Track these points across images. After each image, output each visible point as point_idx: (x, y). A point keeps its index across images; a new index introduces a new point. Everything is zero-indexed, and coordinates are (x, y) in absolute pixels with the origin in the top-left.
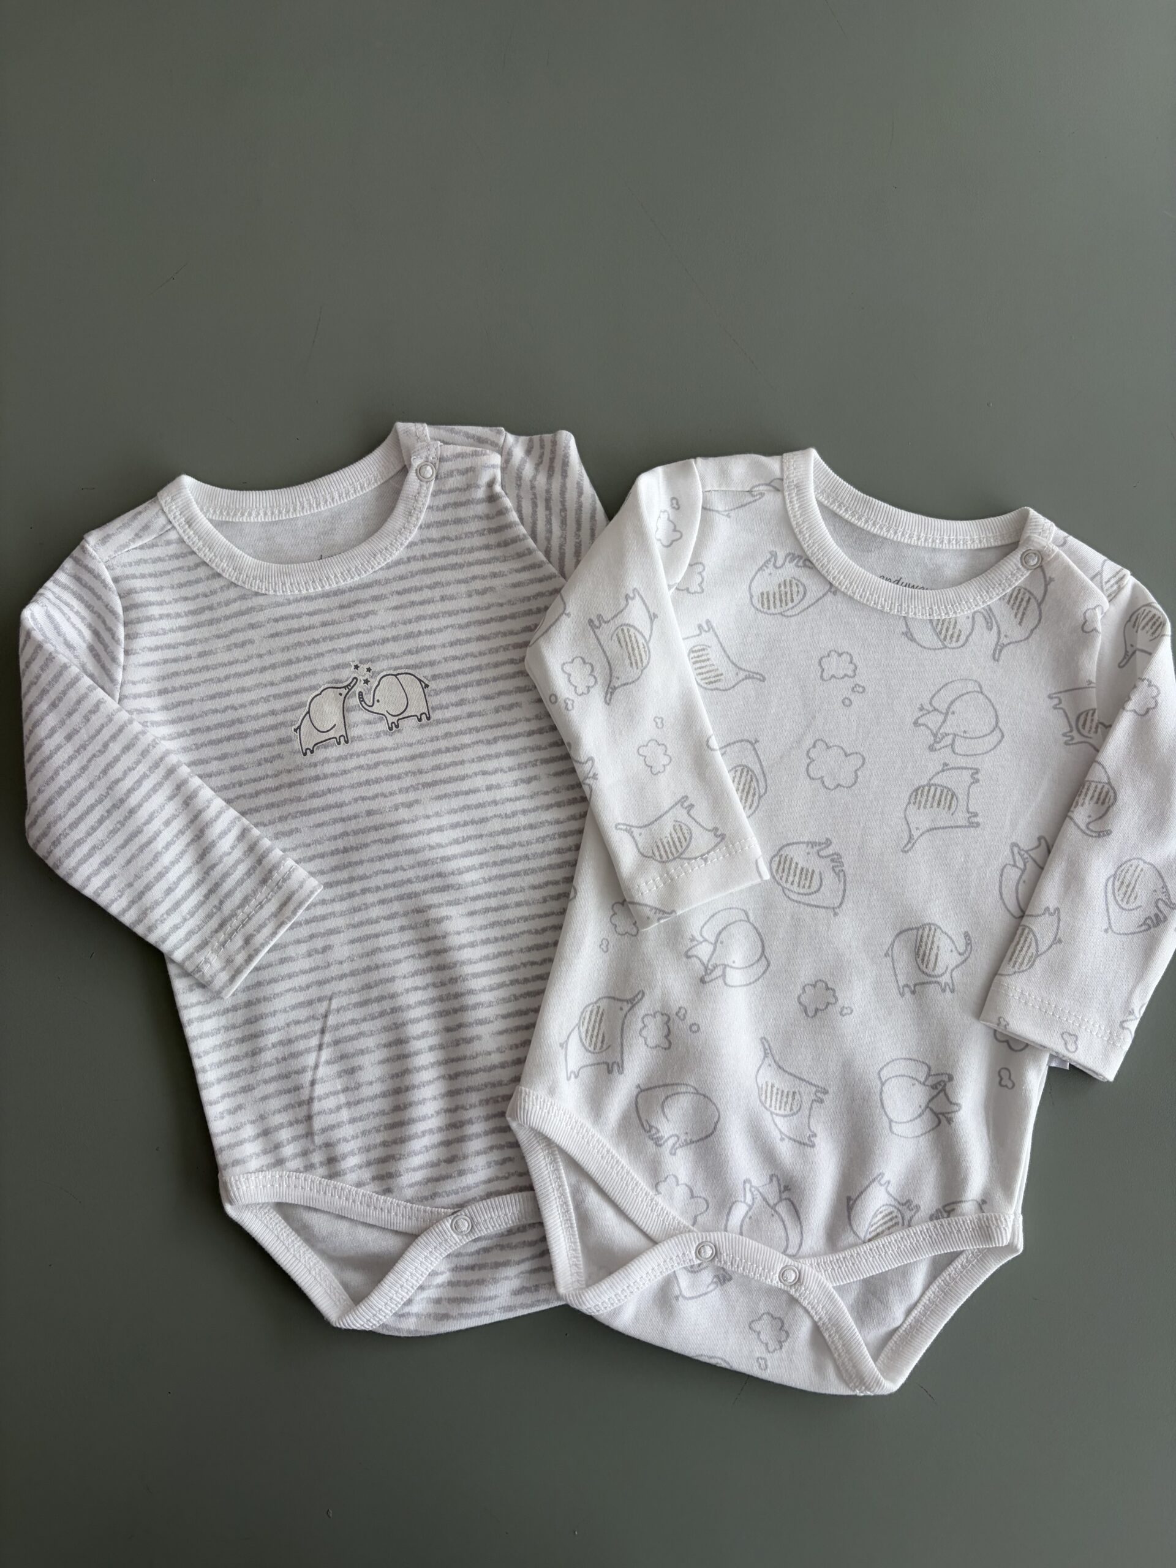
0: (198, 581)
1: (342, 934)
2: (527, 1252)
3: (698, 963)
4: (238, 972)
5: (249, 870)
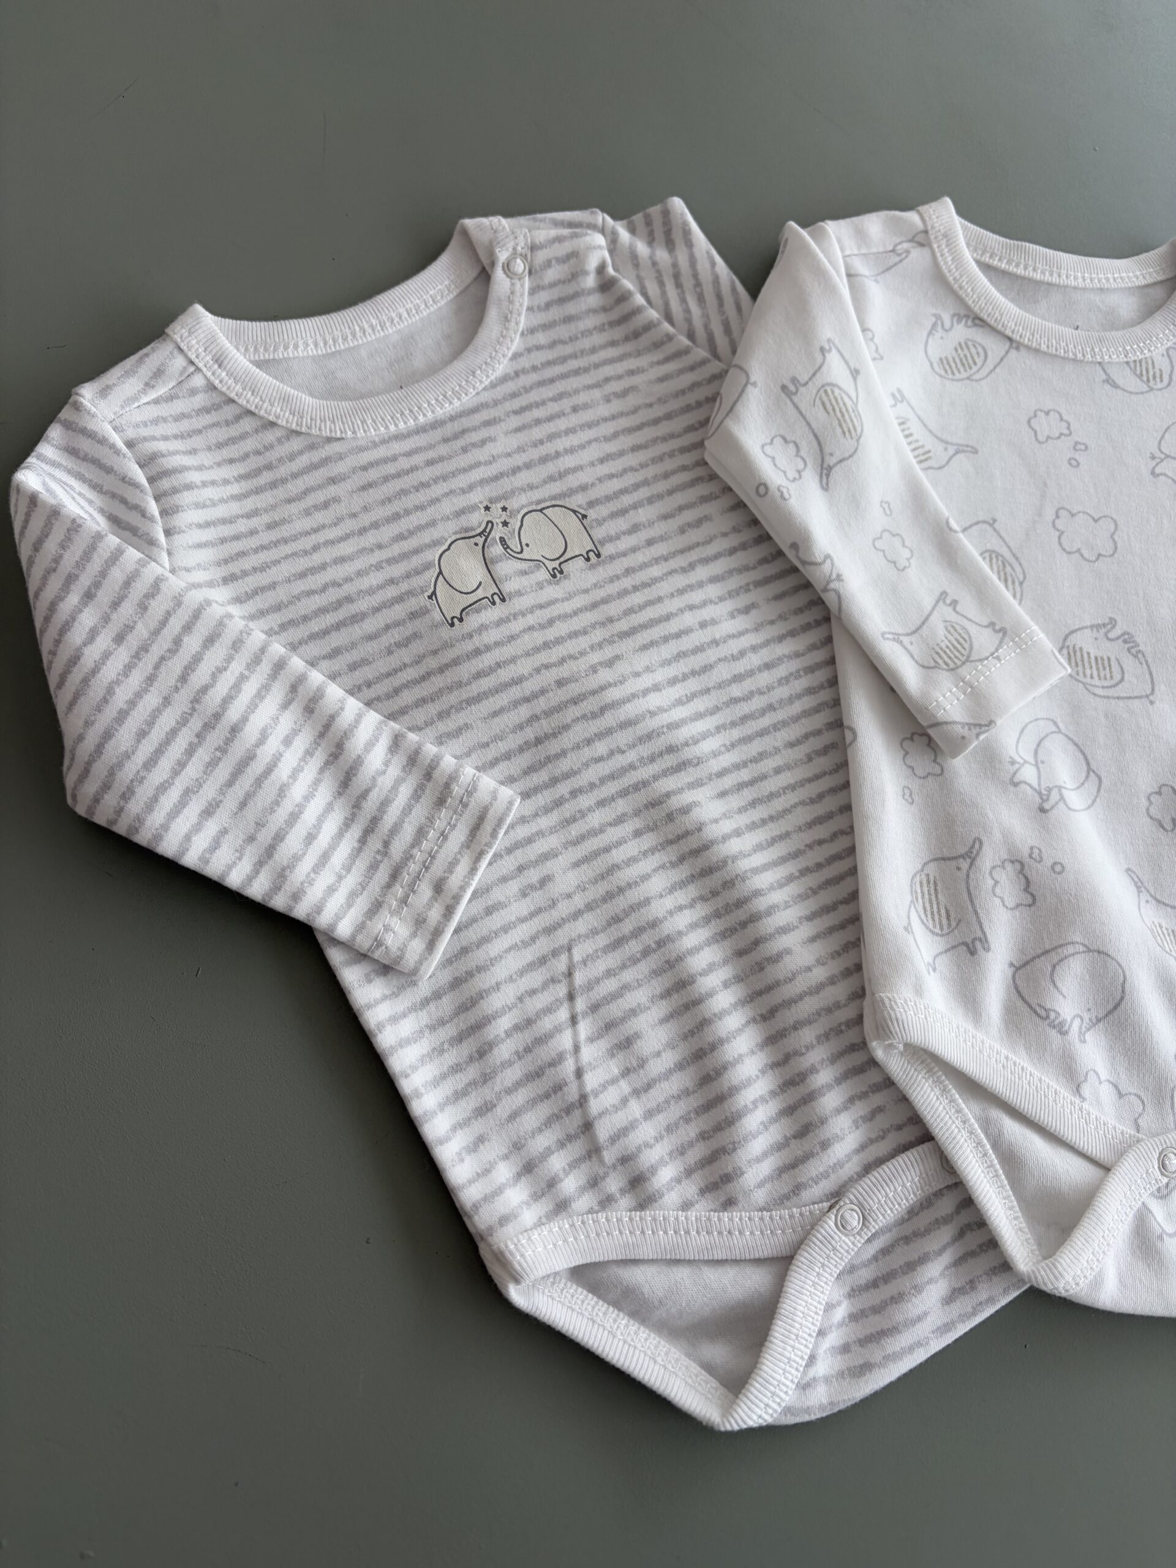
0: (243, 436)
1: (560, 857)
2: (946, 1234)
3: (1029, 791)
4: (436, 934)
5: (416, 790)
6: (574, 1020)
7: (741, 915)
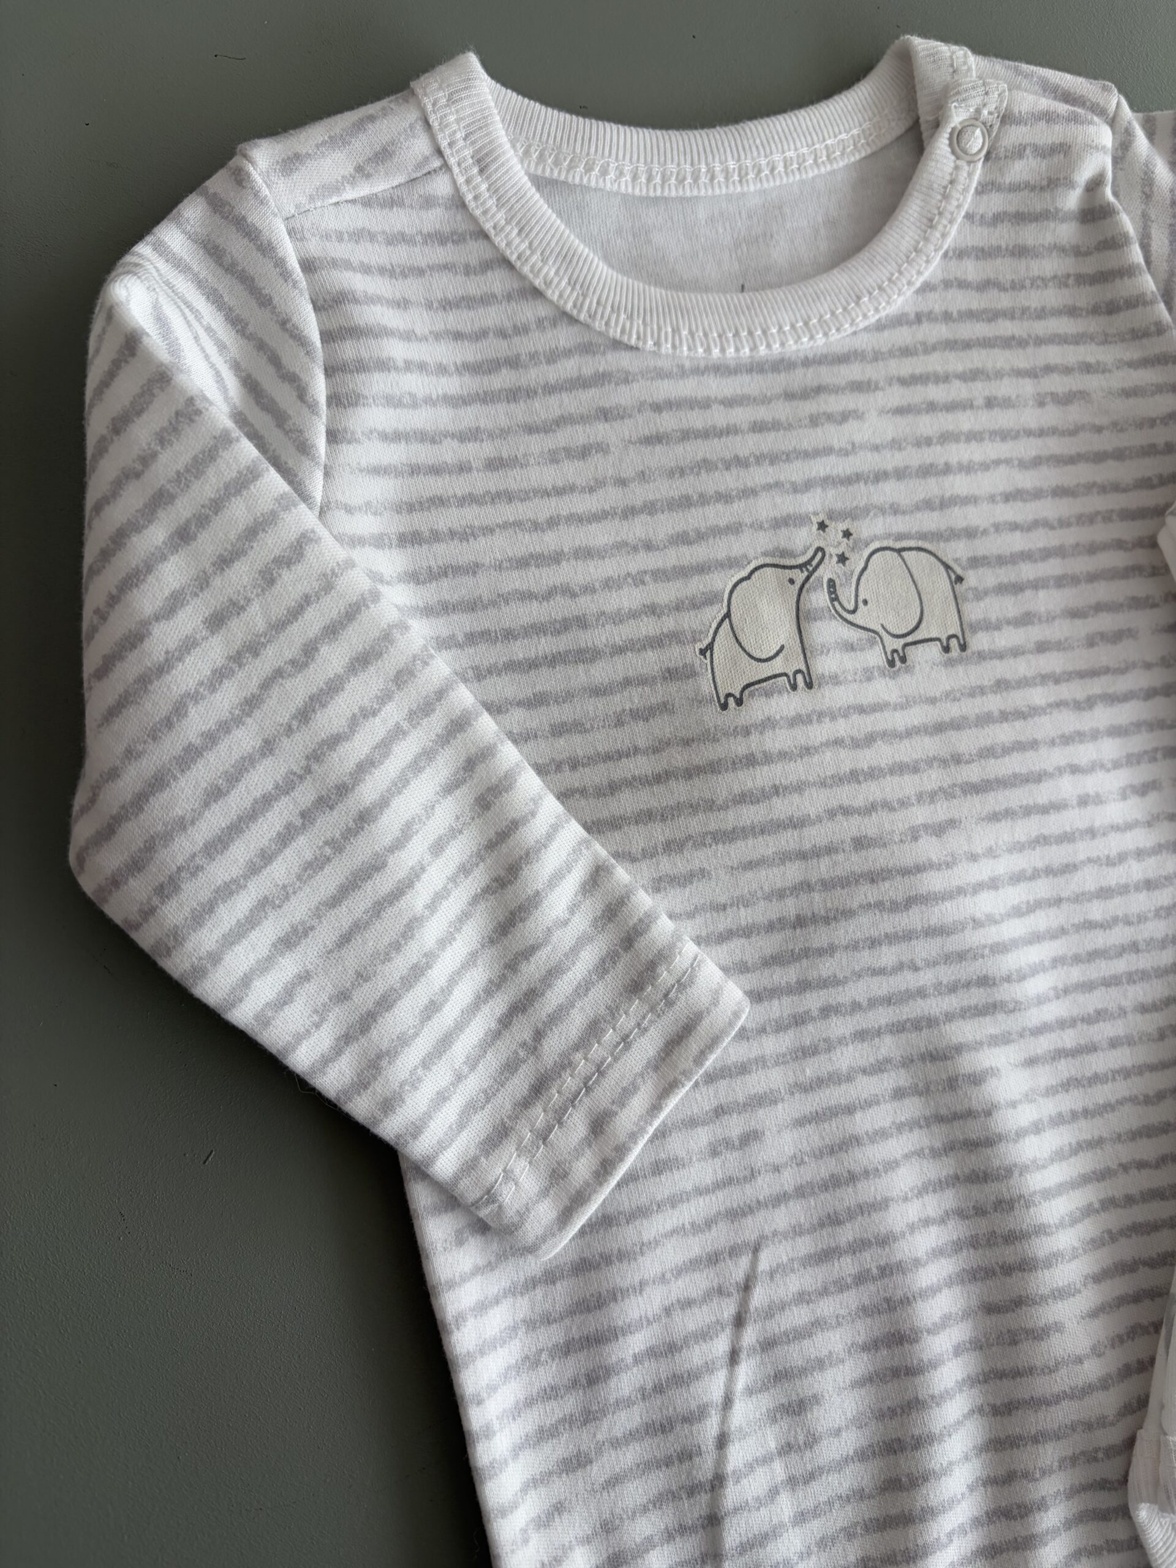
0: (486, 300)
1: (780, 1106)
4: (579, 1199)
5: (603, 961)
6: (734, 1357)
7: (1009, 1254)
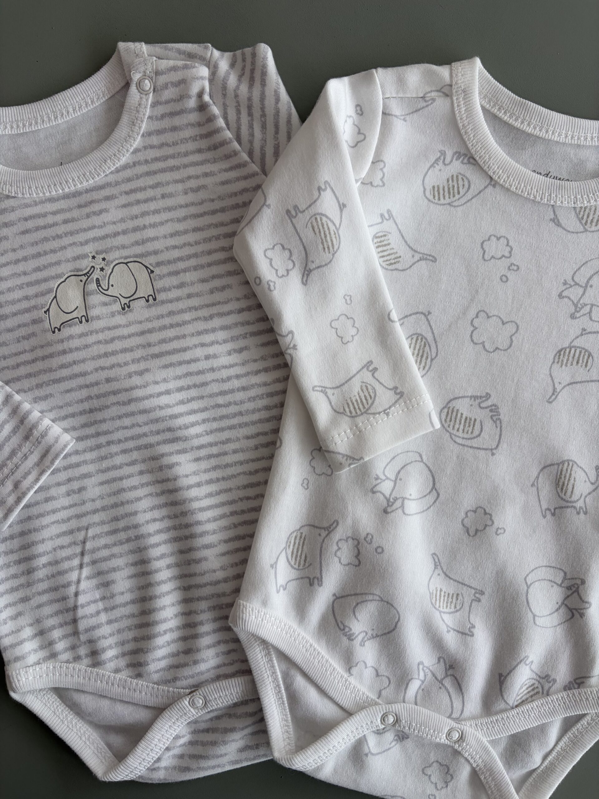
1: (93, 478)
2: (249, 721)
3: (381, 498)
4: (10, 511)
5: (14, 429)
6: (81, 566)
7: (186, 532)
